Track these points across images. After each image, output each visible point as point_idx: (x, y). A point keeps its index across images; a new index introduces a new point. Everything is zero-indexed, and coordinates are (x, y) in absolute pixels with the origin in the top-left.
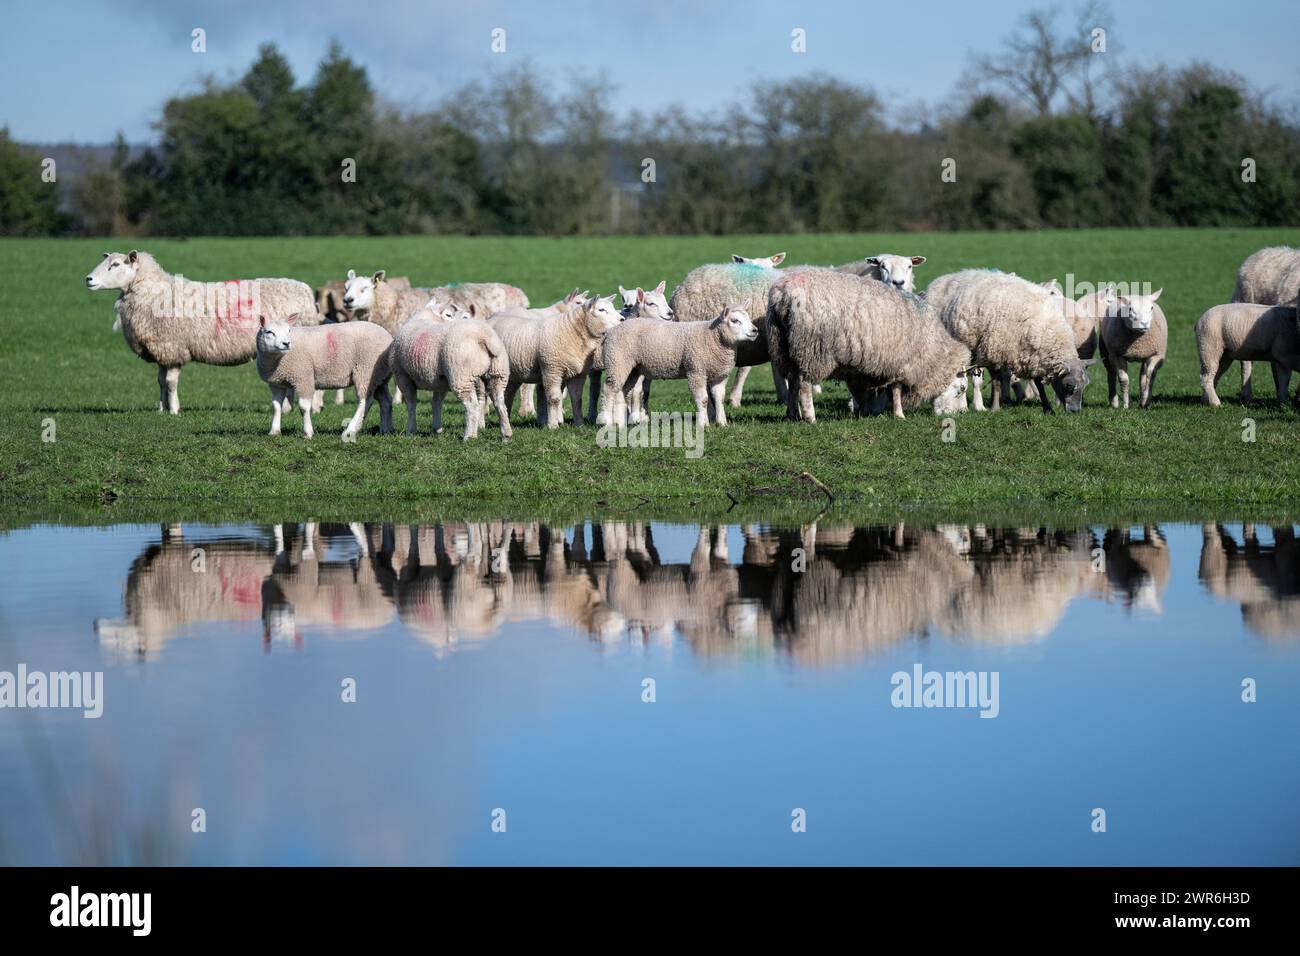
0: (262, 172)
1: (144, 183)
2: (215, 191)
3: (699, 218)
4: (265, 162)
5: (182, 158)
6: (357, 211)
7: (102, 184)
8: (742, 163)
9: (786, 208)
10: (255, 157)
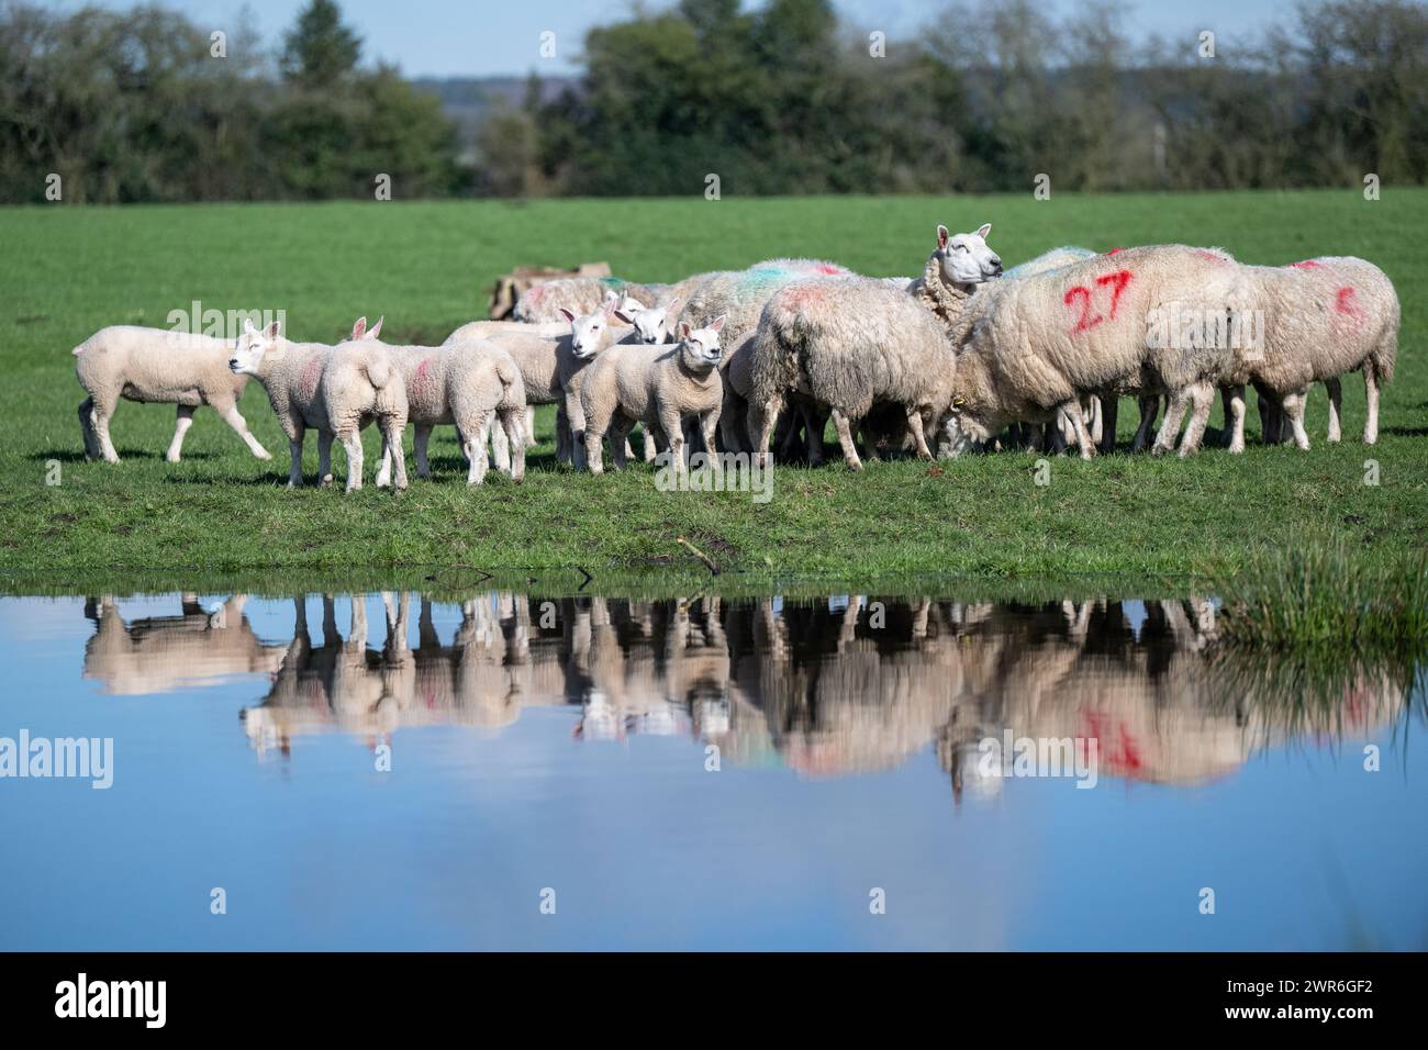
0: (703, 113)
1: (563, 129)
2: (647, 137)
3: (1231, 165)
4: (705, 102)
5: (606, 99)
6: (817, 160)
7: (511, 130)
8: (1284, 99)
9: (1338, 153)
10: (694, 97)
